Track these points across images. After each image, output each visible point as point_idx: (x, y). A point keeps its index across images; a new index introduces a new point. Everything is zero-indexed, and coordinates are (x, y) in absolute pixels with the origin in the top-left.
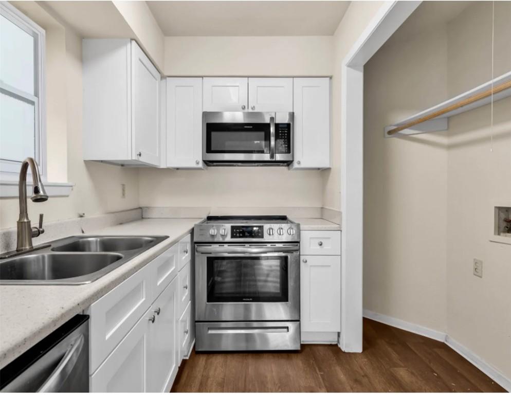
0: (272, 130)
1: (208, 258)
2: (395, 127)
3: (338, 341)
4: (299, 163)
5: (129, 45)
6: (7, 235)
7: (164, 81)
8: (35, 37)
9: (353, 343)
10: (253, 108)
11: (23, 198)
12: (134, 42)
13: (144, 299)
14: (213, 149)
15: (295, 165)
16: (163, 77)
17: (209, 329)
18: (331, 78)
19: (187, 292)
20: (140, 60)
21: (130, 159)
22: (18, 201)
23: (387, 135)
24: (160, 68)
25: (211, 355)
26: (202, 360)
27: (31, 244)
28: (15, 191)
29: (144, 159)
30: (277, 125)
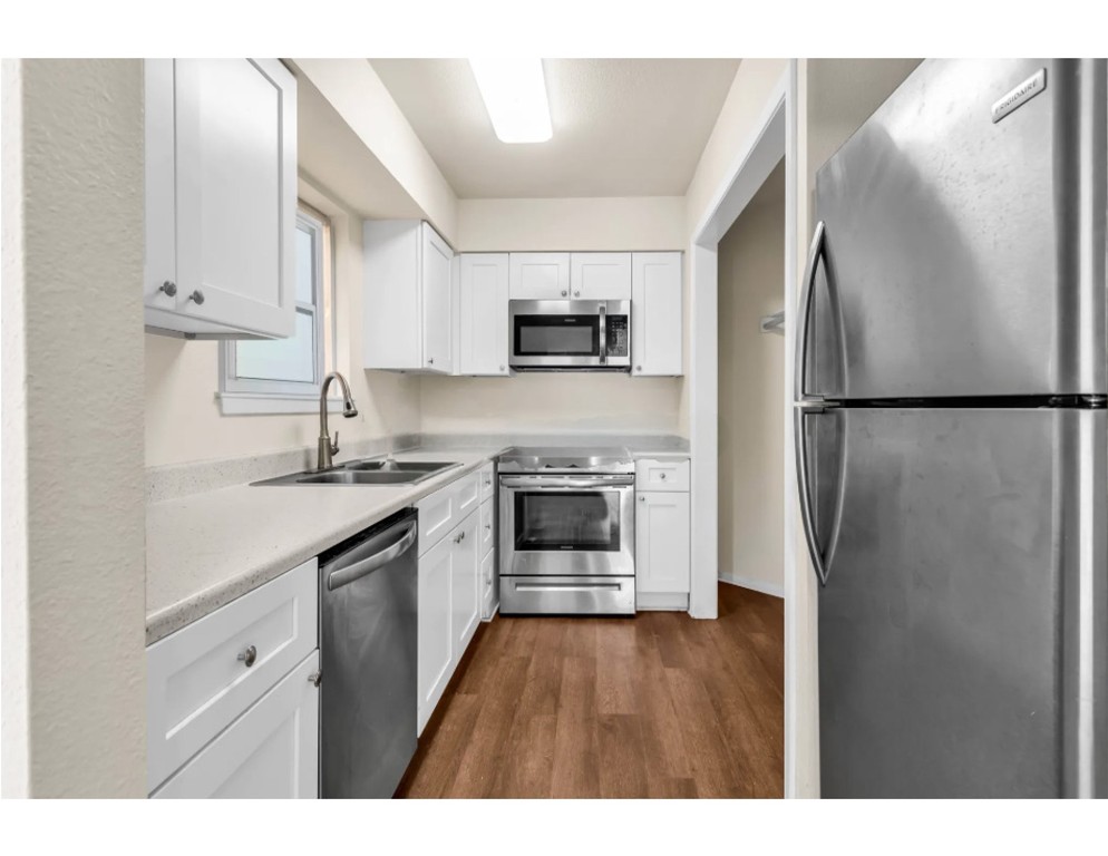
0: (602, 323)
1: (516, 493)
2: (772, 319)
3: (688, 608)
4: (639, 368)
5: (419, 228)
6: (307, 452)
7: (457, 257)
8: (312, 233)
9: (705, 607)
10: (577, 294)
11: (324, 414)
12: (425, 224)
13: (449, 517)
14: (523, 350)
15: (635, 372)
16: (456, 253)
17: (517, 585)
18: (683, 252)
19: (490, 534)
20: (432, 243)
21: (420, 367)
22: (319, 416)
23: (763, 330)
24: (453, 244)
25: (520, 620)
26: (508, 625)
27: (331, 462)
28: (316, 407)
29: (436, 367)
30: (609, 318)
